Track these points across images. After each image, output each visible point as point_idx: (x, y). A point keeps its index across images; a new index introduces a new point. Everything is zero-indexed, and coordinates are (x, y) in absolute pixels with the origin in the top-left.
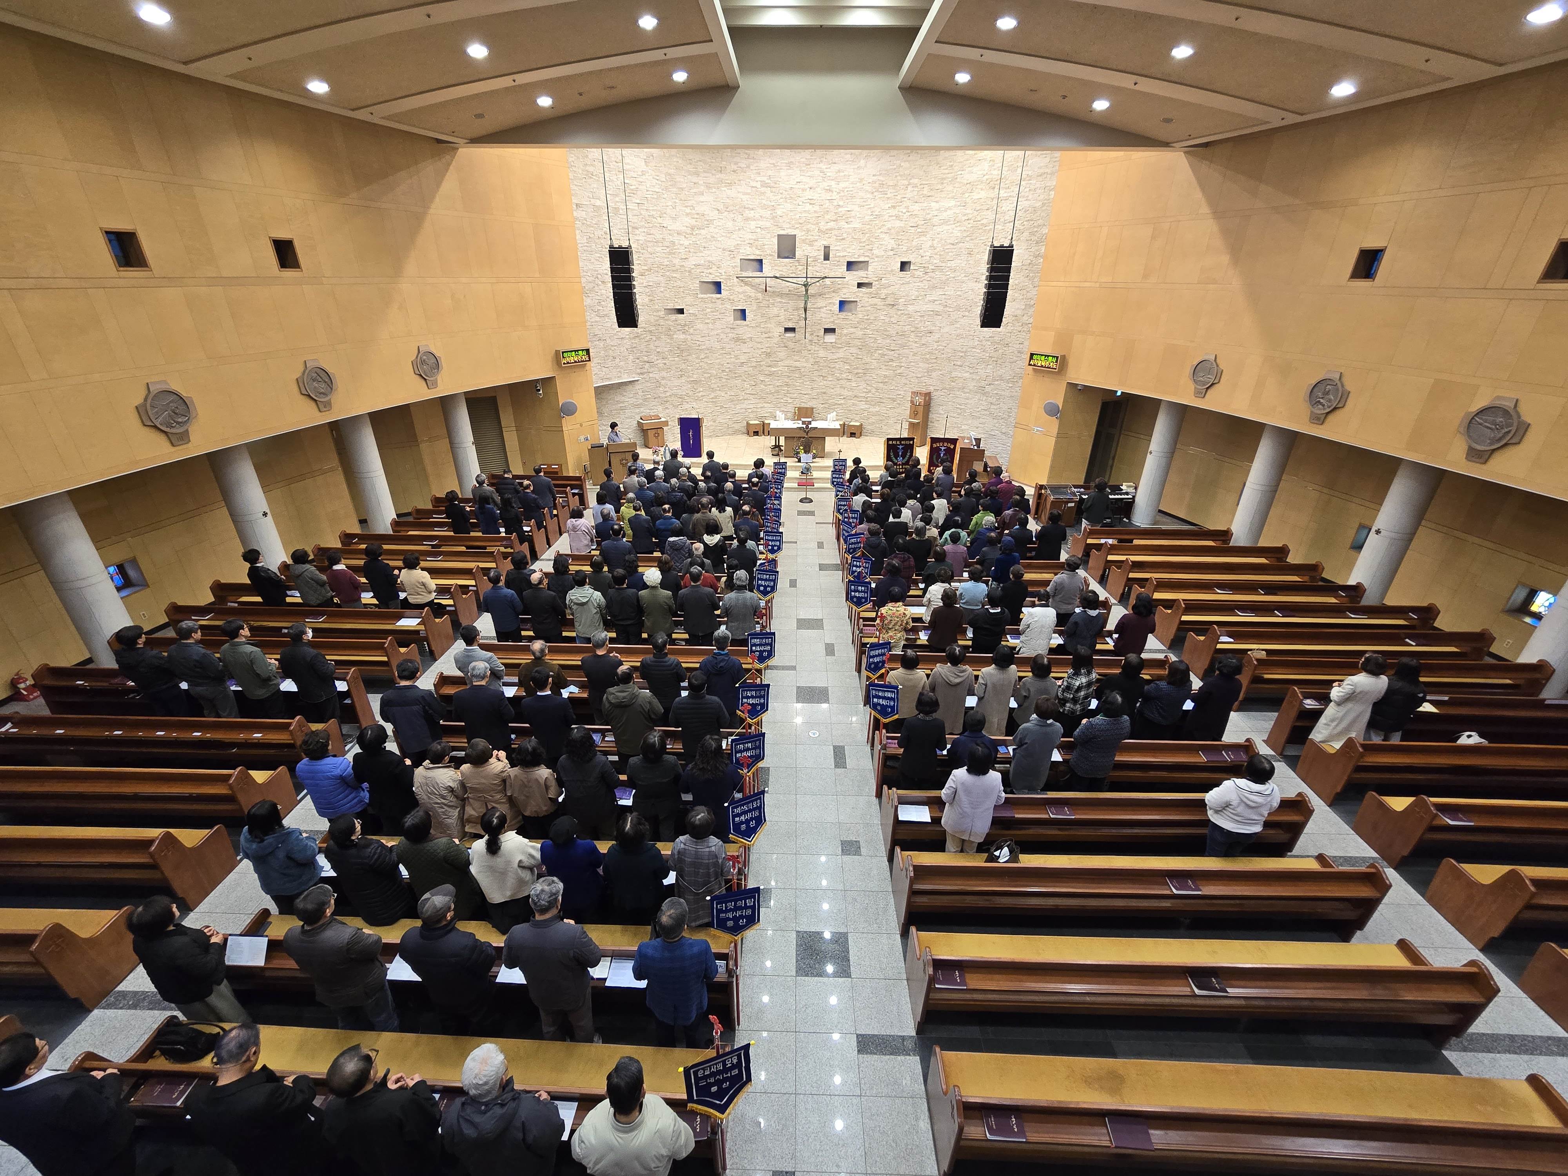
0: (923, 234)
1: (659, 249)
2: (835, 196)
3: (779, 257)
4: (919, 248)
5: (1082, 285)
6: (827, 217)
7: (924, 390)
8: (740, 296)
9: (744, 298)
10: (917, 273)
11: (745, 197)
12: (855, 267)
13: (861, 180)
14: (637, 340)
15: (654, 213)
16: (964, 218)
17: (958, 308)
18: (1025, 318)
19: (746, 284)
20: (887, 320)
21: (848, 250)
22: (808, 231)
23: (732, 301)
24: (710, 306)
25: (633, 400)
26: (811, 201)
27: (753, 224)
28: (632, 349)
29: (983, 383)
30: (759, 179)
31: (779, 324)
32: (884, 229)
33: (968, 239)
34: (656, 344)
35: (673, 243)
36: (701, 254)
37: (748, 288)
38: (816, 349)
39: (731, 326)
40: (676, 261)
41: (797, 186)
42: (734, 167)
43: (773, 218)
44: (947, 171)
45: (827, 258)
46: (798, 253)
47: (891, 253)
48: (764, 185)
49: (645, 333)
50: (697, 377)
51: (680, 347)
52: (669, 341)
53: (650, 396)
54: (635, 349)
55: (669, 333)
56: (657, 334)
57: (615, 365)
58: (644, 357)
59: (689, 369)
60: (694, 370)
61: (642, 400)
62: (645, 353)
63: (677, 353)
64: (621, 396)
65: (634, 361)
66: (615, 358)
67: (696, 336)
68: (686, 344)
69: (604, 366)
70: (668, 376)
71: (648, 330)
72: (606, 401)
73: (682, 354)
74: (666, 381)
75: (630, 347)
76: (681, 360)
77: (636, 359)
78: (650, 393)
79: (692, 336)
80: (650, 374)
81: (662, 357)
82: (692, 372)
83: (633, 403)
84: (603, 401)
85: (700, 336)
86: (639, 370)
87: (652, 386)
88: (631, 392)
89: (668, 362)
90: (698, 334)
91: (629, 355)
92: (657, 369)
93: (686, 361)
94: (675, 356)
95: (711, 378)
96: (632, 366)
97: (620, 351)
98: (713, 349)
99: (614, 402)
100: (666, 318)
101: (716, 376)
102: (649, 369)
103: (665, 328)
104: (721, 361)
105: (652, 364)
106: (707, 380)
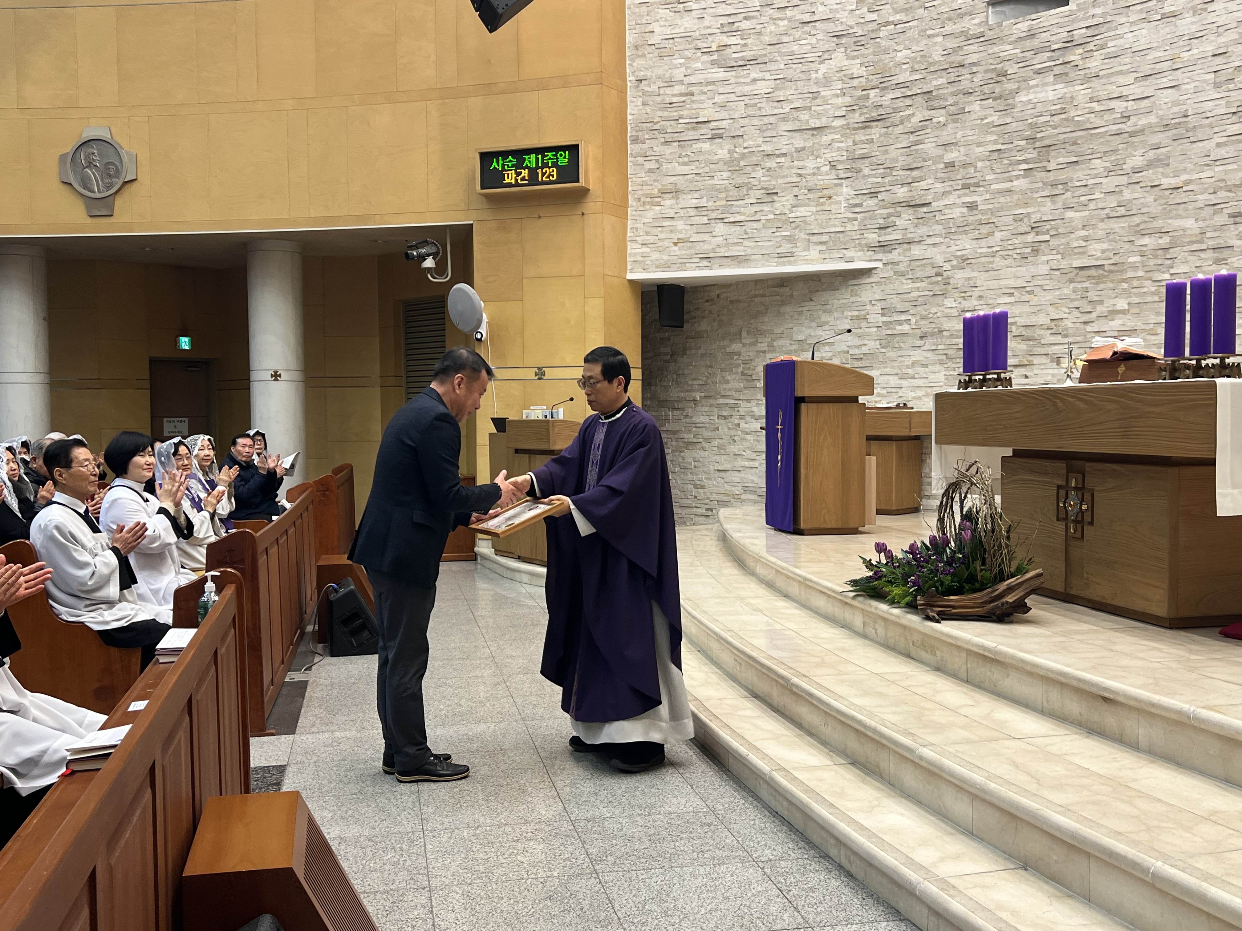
25: (847, 342)
28: (851, 164)
49: (908, 102)
50: (1103, 251)
51: (1039, 135)
52: (995, 118)
53: (906, 328)
54: (867, 161)
55: (997, 91)
56: (951, 101)
57: (772, 217)
58: (896, 189)
59: (1071, 220)
60: (1093, 222)
61: (878, 343)
62: (901, 173)
63: (1025, 161)
64: (814, 324)
65: (856, 205)
66: (777, 193)
67: (1113, 79)
68: (1066, 119)
69: (723, 219)
70: (979, 251)
71: (919, 91)
72: (770, 340)
73: (1045, 164)
74: (973, 271)
75: (845, 157)
76: (1040, 185)
77: (865, 197)
78: (909, 317)
79: (1095, 83)
80: (913, 247)
81: (963, 181)
82: (1083, 233)
83: (848, 352)
84: (760, 340)
85: (1131, 78)
86: (875, 236)
87: (918, 289)
88: (843, 312)
89: (983, 198)
90: (1121, 73)
91: (836, 185)
92: (941, 227)
93: (1060, 189)
94: (1014, 173)
95: (1172, 253)
96: (846, 220)
97: (799, 171)
98: (1192, 121)
99: (791, 344)
100: (990, 34)
101: (1201, 242)
102: (912, 230)
103: (986, 71)
104: (1226, 172)
105: (925, 209)
106: (1152, 262)
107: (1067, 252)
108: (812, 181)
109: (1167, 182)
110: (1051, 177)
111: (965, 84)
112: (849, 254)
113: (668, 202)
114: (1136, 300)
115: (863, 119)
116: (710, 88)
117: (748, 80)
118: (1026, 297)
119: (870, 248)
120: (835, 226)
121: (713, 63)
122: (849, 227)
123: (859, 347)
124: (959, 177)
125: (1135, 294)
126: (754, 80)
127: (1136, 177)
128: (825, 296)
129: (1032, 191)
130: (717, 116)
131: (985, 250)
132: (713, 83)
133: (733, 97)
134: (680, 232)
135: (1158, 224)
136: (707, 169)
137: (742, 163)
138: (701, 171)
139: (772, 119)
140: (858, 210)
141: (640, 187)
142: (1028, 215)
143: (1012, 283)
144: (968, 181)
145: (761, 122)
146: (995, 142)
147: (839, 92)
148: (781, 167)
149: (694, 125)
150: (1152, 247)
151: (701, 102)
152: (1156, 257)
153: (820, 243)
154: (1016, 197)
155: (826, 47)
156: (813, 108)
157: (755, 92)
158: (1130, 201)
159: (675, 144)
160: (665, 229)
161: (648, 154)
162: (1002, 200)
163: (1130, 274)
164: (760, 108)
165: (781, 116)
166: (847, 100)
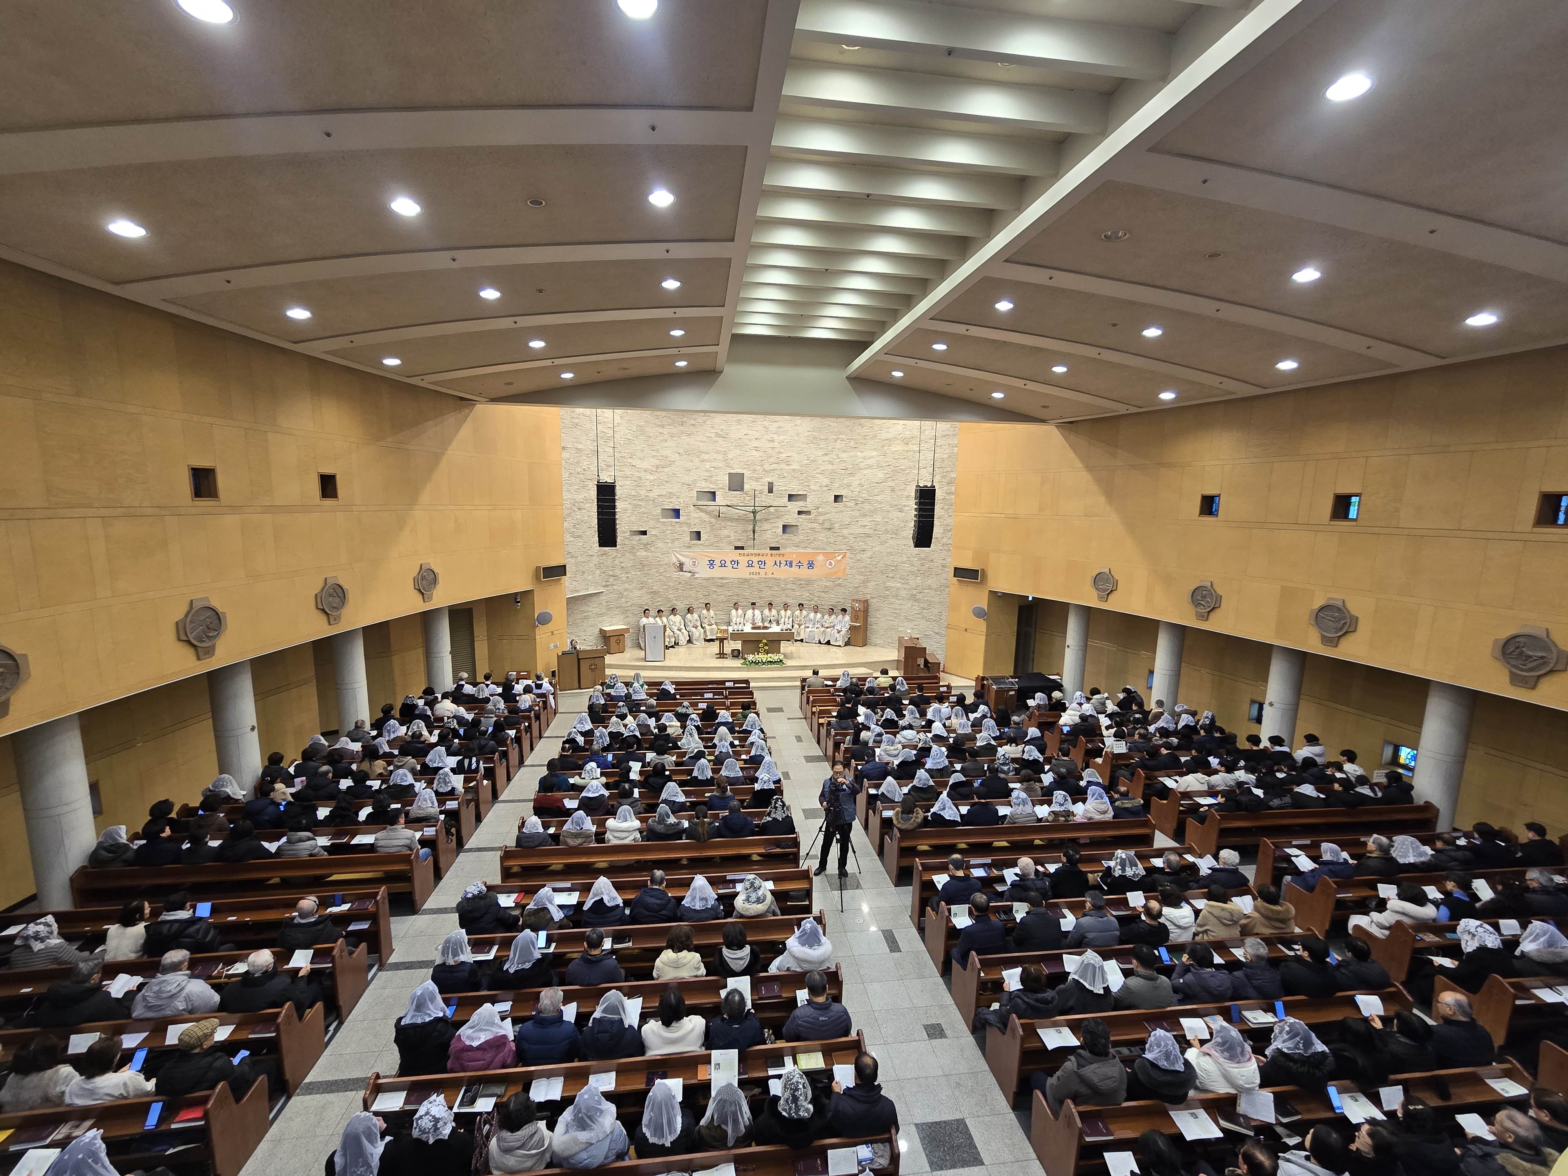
0: (852, 474)
1: (628, 483)
2: (776, 445)
3: (729, 490)
4: (849, 485)
5: (990, 515)
6: (771, 460)
7: (861, 598)
8: (696, 521)
9: (699, 522)
10: (849, 504)
11: (701, 444)
12: (794, 498)
13: (798, 434)
14: (604, 557)
15: (625, 455)
16: (885, 465)
17: (887, 532)
18: (945, 540)
19: (701, 510)
20: (825, 540)
21: (789, 486)
22: (754, 470)
23: (689, 525)
24: (670, 528)
25: (595, 610)
26: (756, 449)
27: (708, 465)
28: (598, 566)
29: (914, 592)
30: (713, 431)
31: (730, 543)
32: (818, 471)
33: (890, 479)
34: (621, 560)
35: (640, 478)
36: (663, 487)
37: (703, 515)
39: (687, 546)
40: (643, 492)
41: (746, 437)
42: (694, 422)
43: (725, 461)
44: (868, 431)
45: (771, 491)
46: (746, 487)
47: (826, 488)
48: (718, 435)
52: (632, 557)
53: (613, 606)
54: (603, 565)
58: (609, 572)
60: (654, 582)
63: (639, 568)
65: (600, 575)
73: (644, 569)
75: (598, 563)
76: (642, 574)
77: (602, 574)
78: (613, 603)
80: (614, 586)
81: (625, 571)
82: (652, 584)
86: (605, 583)
87: (615, 596)
89: (630, 576)
90: (658, 552)
92: (620, 581)
100: (631, 538)
102: (614, 582)
105: (616, 577)
108: (591, 569)
111: (625, 549)
112: (599, 588)
119: (603, 586)
120: (596, 581)
122: (599, 581)
142: (640, 580)
144: (627, 571)
153: (594, 586)
154: (637, 576)
158: (661, 579)
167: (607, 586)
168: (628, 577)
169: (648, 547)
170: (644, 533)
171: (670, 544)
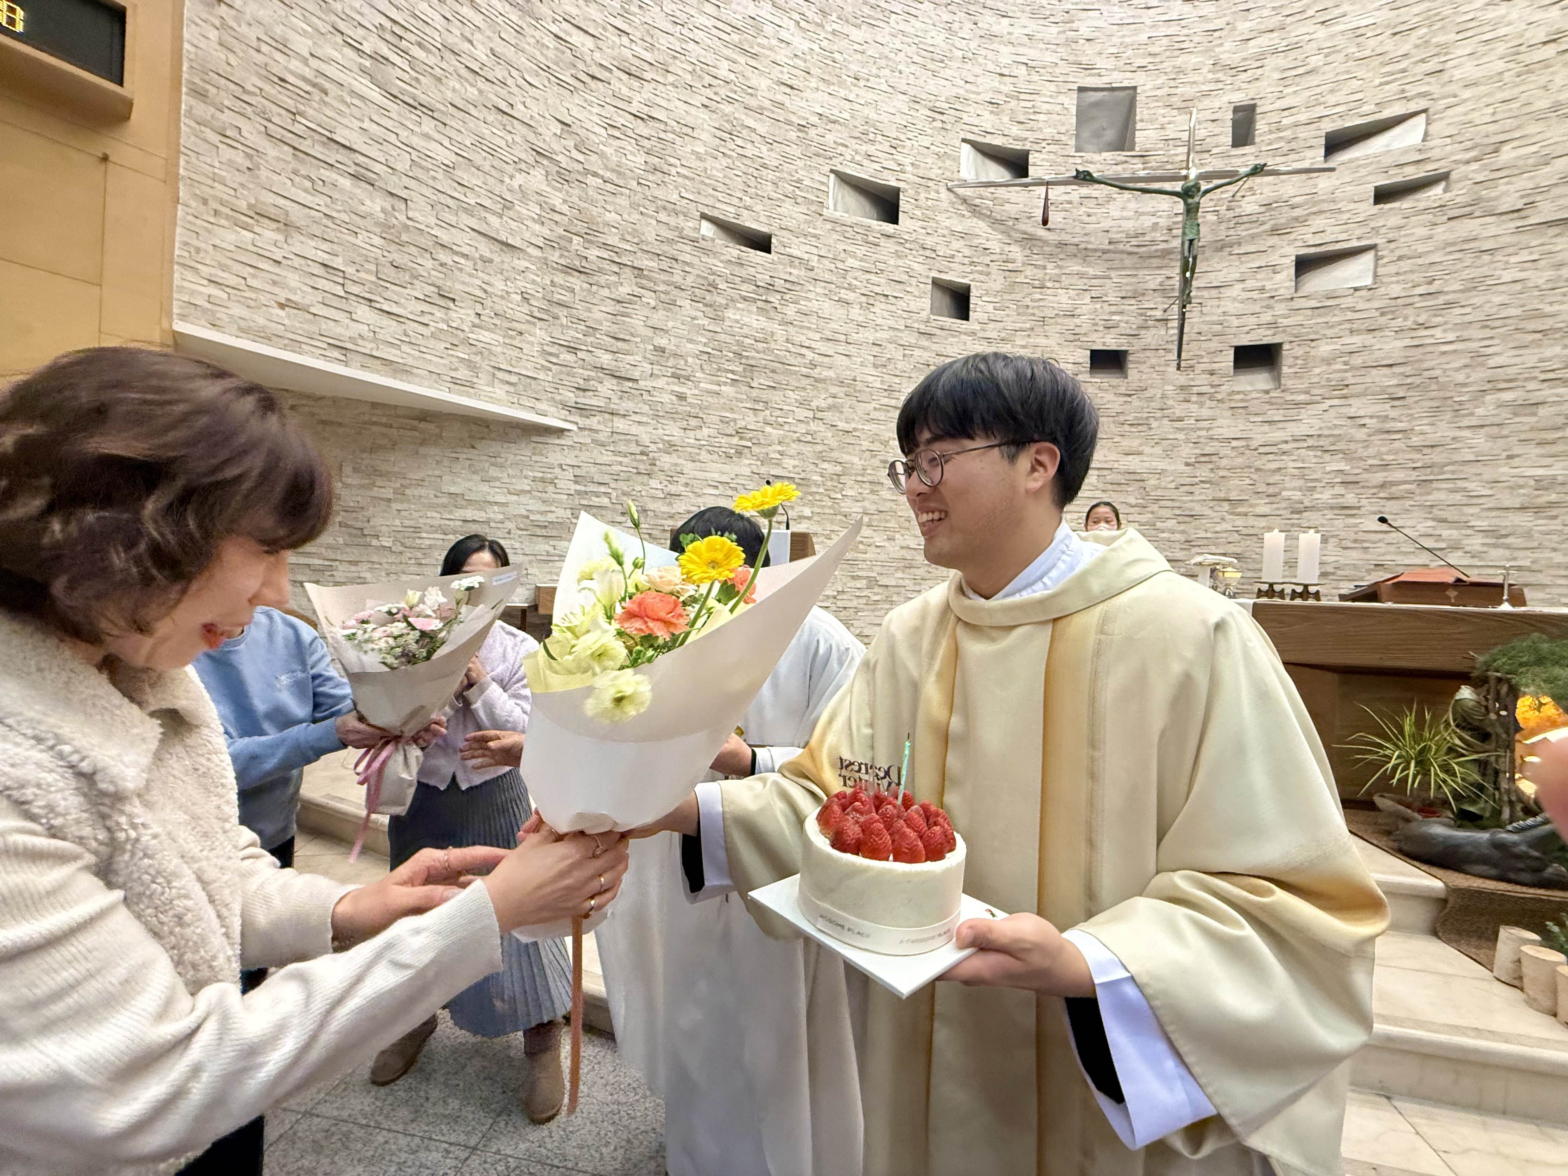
8: (957, 244)
9: (967, 252)
19: (976, 211)
21: (1332, 99)
22: (1180, 71)
23: (930, 253)
24: (861, 251)
27: (1006, 55)
31: (1075, 337)
34: (658, 318)
36: (842, 92)
37: (980, 226)
38: (1205, 413)
39: (923, 328)
40: (762, 83)
43: (1065, 43)
45: (1244, 136)
46: (1144, 135)
49: (615, 268)
50: (794, 467)
51: (744, 353)
52: (706, 322)
53: (605, 501)
54: (565, 311)
55: (708, 298)
56: (662, 288)
57: (446, 328)
58: (599, 353)
59: (770, 434)
60: (787, 441)
61: (569, 512)
62: (605, 338)
63: (733, 372)
64: (477, 478)
65: (551, 354)
66: (454, 300)
67: (804, 331)
68: (768, 349)
69: (370, 301)
70: (687, 440)
71: (629, 263)
72: (398, 485)
73: (750, 380)
74: (679, 457)
75: (540, 295)
76: (745, 397)
77: (562, 349)
78: (610, 491)
79: (790, 328)
80: (616, 419)
81: (673, 370)
82: (779, 448)
83: (528, 517)
84: (378, 483)
85: (817, 336)
86: (572, 395)
87: (621, 463)
88: (521, 471)
89: (693, 392)
90: (809, 328)
91: (528, 322)
92: (647, 407)
93: (760, 406)
94: (724, 379)
95: (843, 479)
96: (539, 366)
97: (484, 286)
98: (859, 386)
99: (436, 496)
100: (703, 244)
101: (862, 475)
102: (617, 401)
103: (698, 276)
104: (881, 430)
105: (630, 384)
106: (829, 483)
107: (765, 460)
108: (501, 306)
109: (842, 425)
110: (754, 393)
111: (677, 278)
112: (542, 406)
113: (269, 234)
114: (819, 510)
115: (562, 261)
116: (356, 101)
117: (416, 129)
118: (730, 493)
119: (565, 406)
120: (527, 369)
121: (363, 70)
122: (541, 376)
123: (542, 513)
124: (670, 364)
125: (818, 507)
126: (427, 136)
127: (819, 415)
128: (495, 447)
129: (737, 400)
130: (364, 149)
131: (692, 441)
132: (362, 97)
133: (392, 138)
134: (292, 290)
135: (835, 455)
136: (345, 217)
137: (405, 237)
138: (334, 214)
139: (451, 203)
140: (554, 360)
141: (210, 182)
142: (735, 420)
143: (716, 476)
144: (678, 372)
145: (435, 198)
146: (705, 345)
147: (536, 217)
148: (461, 270)
149: (325, 139)
150: (830, 471)
151: (340, 113)
152: (832, 480)
153: (508, 383)
154: (722, 401)
155: (523, 156)
156: (505, 218)
157: (429, 153)
158: (815, 432)
159: (286, 148)
160: (263, 274)
161: (228, 133)
162: (710, 399)
163: (814, 489)
164: (434, 178)
165: (464, 205)
166: (546, 232)
167: (582, 410)
168: (682, 397)
169: (775, 298)
170: (762, 243)
171: (856, 312)
